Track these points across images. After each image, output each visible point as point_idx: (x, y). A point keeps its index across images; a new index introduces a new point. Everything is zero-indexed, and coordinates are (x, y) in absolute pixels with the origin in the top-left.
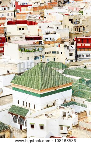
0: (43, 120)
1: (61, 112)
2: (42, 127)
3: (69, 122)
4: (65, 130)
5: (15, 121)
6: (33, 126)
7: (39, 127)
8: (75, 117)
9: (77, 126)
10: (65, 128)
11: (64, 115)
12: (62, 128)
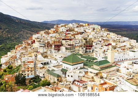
0: (72, 74)
1: (79, 71)
2: (72, 76)
3: (81, 75)
4: (80, 78)
5: (63, 74)
6: (69, 76)
7: (71, 76)
8: (84, 73)
9: (84, 76)
10: (80, 77)
11: (80, 72)
12: (79, 77)
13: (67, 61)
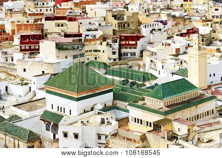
0: (78, 128)
1: (98, 118)
2: (76, 136)
3: (107, 130)
4: (103, 140)
5: (48, 129)
6: (66, 135)
7: (73, 136)
8: (115, 123)
9: (115, 135)
10: (103, 137)
11: (103, 122)
12: (99, 138)
13: (59, 87)
